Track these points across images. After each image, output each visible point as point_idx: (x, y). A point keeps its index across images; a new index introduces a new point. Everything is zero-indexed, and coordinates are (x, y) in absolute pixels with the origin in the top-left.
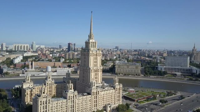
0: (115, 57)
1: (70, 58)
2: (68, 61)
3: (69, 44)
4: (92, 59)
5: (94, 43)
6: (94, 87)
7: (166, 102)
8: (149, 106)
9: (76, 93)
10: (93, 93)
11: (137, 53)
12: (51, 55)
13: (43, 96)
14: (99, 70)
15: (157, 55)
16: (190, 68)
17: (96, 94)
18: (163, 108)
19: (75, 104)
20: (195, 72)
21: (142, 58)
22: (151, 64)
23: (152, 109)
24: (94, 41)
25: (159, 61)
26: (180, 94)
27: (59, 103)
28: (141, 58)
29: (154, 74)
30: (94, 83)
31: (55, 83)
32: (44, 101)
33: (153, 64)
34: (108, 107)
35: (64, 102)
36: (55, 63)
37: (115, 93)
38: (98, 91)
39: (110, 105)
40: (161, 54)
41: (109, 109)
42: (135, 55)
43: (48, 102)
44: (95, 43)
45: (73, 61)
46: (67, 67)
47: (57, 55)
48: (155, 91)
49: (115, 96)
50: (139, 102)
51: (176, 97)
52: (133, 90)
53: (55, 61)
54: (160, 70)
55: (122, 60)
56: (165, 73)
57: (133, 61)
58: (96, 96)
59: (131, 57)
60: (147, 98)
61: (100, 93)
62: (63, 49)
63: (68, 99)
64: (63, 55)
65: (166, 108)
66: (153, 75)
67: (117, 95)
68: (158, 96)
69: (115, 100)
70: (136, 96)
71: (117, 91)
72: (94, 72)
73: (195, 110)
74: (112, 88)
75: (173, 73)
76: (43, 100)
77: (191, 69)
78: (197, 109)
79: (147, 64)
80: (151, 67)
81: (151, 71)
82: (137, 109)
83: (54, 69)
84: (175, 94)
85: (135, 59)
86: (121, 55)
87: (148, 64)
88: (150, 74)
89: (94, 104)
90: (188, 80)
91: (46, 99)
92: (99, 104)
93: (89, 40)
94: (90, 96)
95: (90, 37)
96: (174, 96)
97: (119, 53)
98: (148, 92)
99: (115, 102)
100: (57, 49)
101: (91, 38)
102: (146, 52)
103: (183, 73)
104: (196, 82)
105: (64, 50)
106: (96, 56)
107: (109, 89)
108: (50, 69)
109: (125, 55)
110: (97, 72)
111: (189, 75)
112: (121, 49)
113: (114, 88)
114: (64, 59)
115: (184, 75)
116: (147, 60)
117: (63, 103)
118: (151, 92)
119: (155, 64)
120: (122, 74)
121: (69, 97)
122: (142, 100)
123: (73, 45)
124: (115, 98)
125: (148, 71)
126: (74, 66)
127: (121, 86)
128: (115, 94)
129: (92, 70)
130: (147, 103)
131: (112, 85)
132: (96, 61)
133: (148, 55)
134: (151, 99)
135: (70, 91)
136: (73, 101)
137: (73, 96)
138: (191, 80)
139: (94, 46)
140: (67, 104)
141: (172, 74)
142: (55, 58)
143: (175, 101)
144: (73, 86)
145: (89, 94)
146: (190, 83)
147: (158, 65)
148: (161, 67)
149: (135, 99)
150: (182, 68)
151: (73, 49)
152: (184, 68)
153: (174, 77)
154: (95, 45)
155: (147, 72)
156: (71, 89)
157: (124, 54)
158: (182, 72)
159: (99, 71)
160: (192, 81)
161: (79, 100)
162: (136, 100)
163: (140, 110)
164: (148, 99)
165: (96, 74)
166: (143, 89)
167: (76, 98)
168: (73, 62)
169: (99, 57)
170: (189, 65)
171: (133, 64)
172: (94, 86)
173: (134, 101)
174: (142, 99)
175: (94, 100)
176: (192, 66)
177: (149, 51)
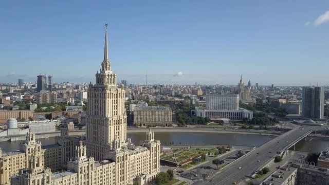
0: (128, 98)
1: (46, 102)
2: (44, 108)
3: (40, 77)
4: (109, 102)
5: (111, 76)
6: (118, 149)
7: (221, 162)
8: (198, 171)
9: (92, 160)
10: (118, 158)
11: (157, 91)
12: (8, 98)
13: (36, 171)
14: (121, 120)
15: (188, 93)
16: (240, 111)
17: (123, 160)
18: (219, 172)
19: (90, 179)
20: (248, 117)
21: (169, 98)
22: (184, 107)
23: (204, 176)
24: (111, 73)
25: (194, 103)
26: (236, 150)
27: (65, 181)
28: (167, 98)
29: (193, 123)
30: (118, 142)
31: (43, 147)
32: (38, 180)
33: (187, 108)
34: (142, 179)
35: (73, 179)
36: (20, 112)
37: (150, 155)
38: (125, 155)
39: (144, 176)
40: (194, 92)
41: (143, 182)
42: (156, 94)
43: (45, 181)
44: (114, 76)
45: (54, 108)
46: (45, 118)
47: (20, 98)
48: (202, 148)
49: (150, 161)
50: (183, 167)
51: (231, 154)
52: (169, 148)
53: (19, 109)
54: (200, 116)
55: (140, 103)
56: (207, 120)
57: (157, 103)
58: (123, 164)
59: (152, 98)
60: (193, 159)
61: (128, 157)
62: (26, 87)
63: (79, 172)
64: (31, 97)
65: (223, 171)
66: (191, 124)
67: (153, 158)
68: (207, 155)
69: (150, 167)
70: (177, 158)
71: (152, 152)
72: (114, 124)
73: (261, 170)
74: (146, 148)
75: (218, 119)
76: (38, 178)
77: (242, 113)
78: (263, 168)
79: (178, 107)
80: (184, 112)
81: (187, 118)
82: (183, 177)
83: (23, 124)
84: (229, 150)
85: (159, 100)
86: (134, 94)
87: (180, 108)
88: (187, 123)
89: (120, 176)
90: (240, 129)
91: (44, 176)
92: (128, 176)
93: (103, 71)
94: (114, 163)
95: (105, 65)
96: (227, 153)
97: (130, 92)
98: (192, 150)
99: (150, 170)
100: (15, 86)
101: (106, 67)
102: (171, 89)
103: (231, 119)
104: (251, 130)
105: (29, 88)
106: (117, 97)
107: (141, 150)
108: (14, 123)
109: (141, 94)
110: (119, 123)
111: (241, 122)
112: (131, 85)
113: (149, 148)
114: (36, 105)
115: (234, 122)
116: (177, 101)
117: (71, 179)
118: (197, 149)
119: (190, 106)
120: (144, 125)
121: (81, 168)
122: (186, 164)
123: (48, 79)
124: (150, 164)
125: (183, 119)
126: (57, 117)
127: (159, 144)
128: (150, 158)
129: (110, 121)
130: (194, 167)
131: (144, 143)
132: (117, 106)
133: (175, 93)
134: (199, 161)
135: (81, 158)
136: (88, 174)
137: (88, 167)
138: (243, 128)
139: (112, 81)
140: (78, 181)
141: (217, 121)
142: (17, 103)
143: (231, 160)
144: (85, 149)
145: (111, 161)
146: (244, 132)
147: (194, 109)
148: (200, 112)
149: (176, 162)
150: (230, 111)
151: (47, 87)
152: (233, 111)
153: (220, 126)
154: (114, 79)
155: (181, 119)
156: (83, 155)
157: (139, 93)
158: (229, 118)
159: (121, 123)
160: (244, 130)
161: (97, 173)
162: (178, 164)
163: (189, 179)
164: (195, 161)
165: (118, 128)
166: (183, 147)
167: (92, 169)
168: (53, 110)
169: (120, 99)
170: (238, 108)
171: (158, 109)
172: (119, 147)
173: (175, 165)
174: (186, 162)
175: (120, 169)
176: (241, 108)
177: (175, 88)
